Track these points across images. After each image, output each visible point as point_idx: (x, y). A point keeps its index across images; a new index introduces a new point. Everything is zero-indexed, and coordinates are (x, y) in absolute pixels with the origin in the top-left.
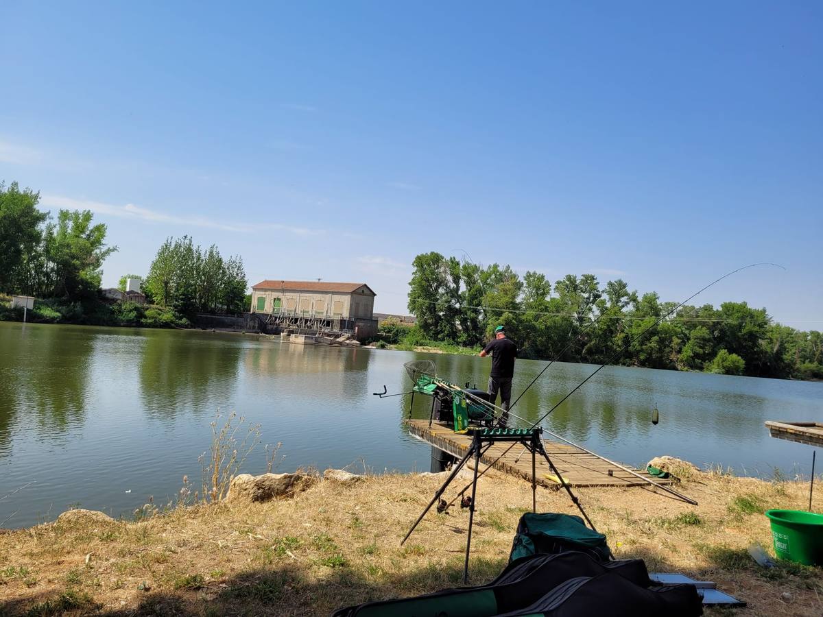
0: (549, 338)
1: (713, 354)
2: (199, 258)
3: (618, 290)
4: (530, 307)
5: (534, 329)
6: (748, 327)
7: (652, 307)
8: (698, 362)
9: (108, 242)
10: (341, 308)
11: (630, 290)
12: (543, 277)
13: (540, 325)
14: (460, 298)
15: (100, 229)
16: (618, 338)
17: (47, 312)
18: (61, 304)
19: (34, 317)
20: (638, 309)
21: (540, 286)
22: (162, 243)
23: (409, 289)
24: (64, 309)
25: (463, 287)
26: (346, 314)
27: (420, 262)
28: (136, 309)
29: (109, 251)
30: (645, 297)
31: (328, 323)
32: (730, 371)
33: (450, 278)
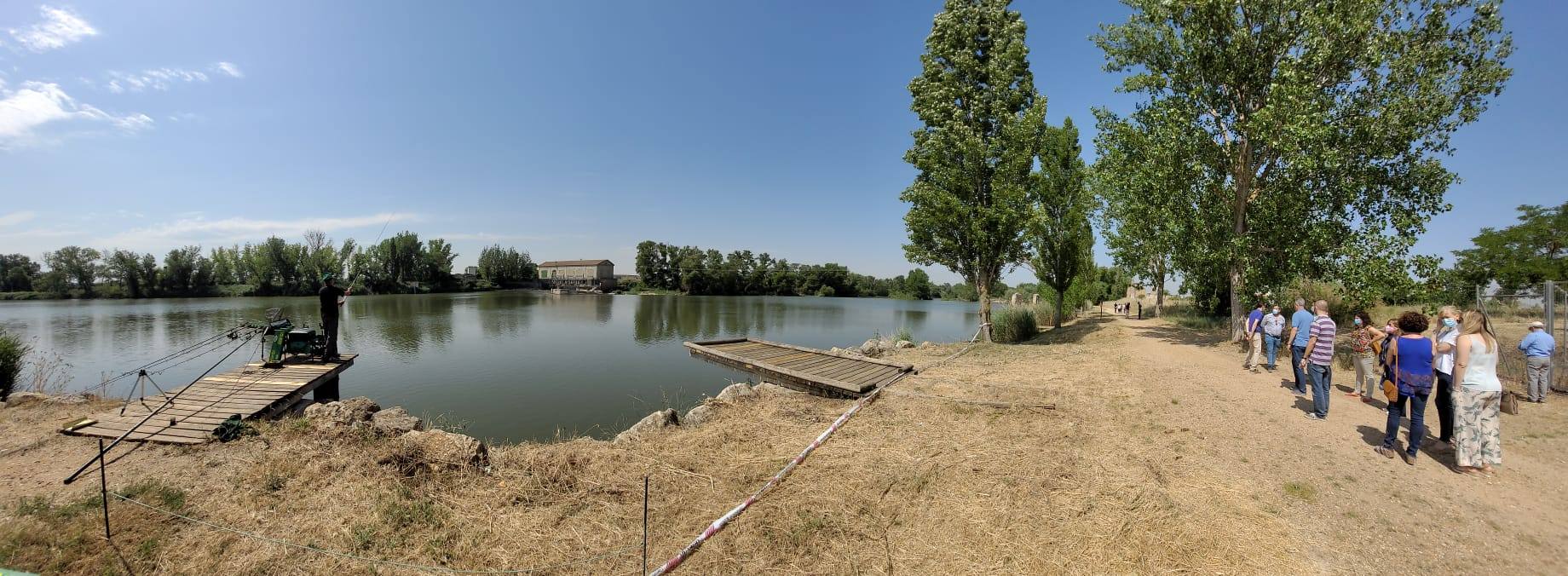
0: (723, 284)
1: (820, 287)
2: (505, 254)
3: (765, 258)
4: (710, 267)
5: (711, 278)
6: (837, 275)
7: (783, 265)
8: (811, 291)
9: (453, 251)
10: (593, 273)
11: (771, 258)
12: (718, 252)
13: (716, 276)
14: (667, 264)
15: (448, 246)
16: (766, 281)
17: (425, 288)
18: (431, 284)
19: (419, 291)
20: (776, 267)
21: (716, 256)
22: (482, 249)
23: (636, 261)
24: (432, 286)
25: (668, 259)
26: (595, 276)
27: (642, 247)
28: (469, 283)
29: (455, 256)
30: (780, 261)
31: (584, 282)
32: (827, 295)
33: (659, 254)
